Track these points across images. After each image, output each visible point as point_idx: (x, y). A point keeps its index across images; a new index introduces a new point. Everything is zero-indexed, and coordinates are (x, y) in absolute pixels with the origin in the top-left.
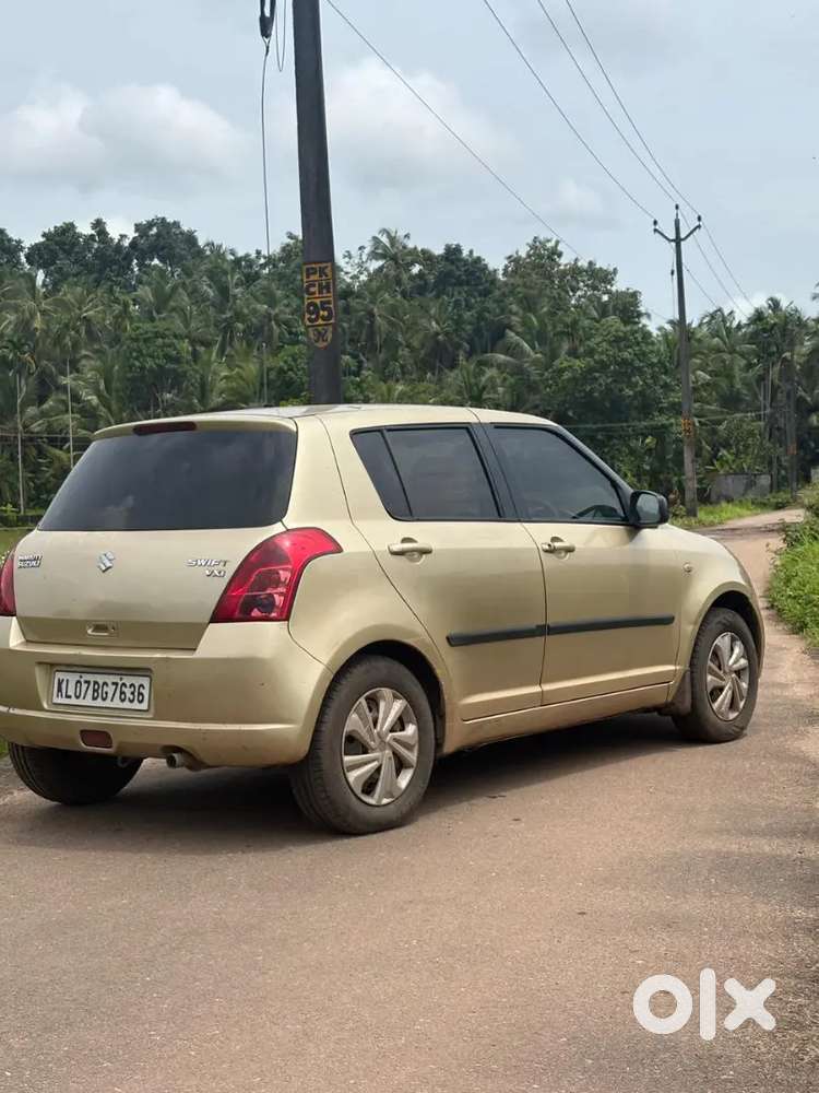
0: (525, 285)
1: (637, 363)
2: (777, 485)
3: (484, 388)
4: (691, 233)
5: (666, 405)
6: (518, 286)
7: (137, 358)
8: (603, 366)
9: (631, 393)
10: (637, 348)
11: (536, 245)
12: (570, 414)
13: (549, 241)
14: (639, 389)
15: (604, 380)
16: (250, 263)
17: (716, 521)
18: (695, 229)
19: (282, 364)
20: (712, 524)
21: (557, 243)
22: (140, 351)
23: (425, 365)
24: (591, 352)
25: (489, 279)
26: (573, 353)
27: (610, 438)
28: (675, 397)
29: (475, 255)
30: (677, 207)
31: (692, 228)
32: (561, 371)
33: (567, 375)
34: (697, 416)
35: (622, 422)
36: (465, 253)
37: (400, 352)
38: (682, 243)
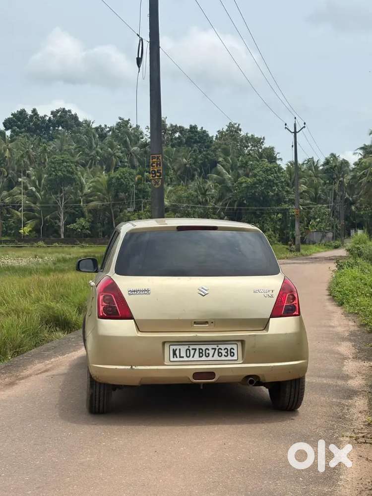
0: (225, 144)
1: (276, 181)
2: (335, 238)
3: (207, 190)
4: (301, 129)
5: (288, 200)
6: (222, 144)
7: (54, 171)
8: (260, 182)
9: (273, 194)
10: (275, 175)
11: (231, 126)
12: (245, 202)
13: (236, 124)
14: (276, 192)
15: (260, 188)
16: (102, 129)
17: (308, 254)
18: (302, 128)
19: (118, 175)
20: (307, 255)
21: (239, 125)
22: (55, 168)
23: (181, 178)
24: (255, 176)
25: (209, 140)
26: (247, 175)
27: (262, 213)
28: (291, 197)
29: (204, 129)
30: (295, 118)
31: (302, 127)
32: (241, 183)
33: (244, 185)
34: (302, 206)
35: (268, 207)
36: (199, 129)
37: (170, 172)
38: (297, 134)
